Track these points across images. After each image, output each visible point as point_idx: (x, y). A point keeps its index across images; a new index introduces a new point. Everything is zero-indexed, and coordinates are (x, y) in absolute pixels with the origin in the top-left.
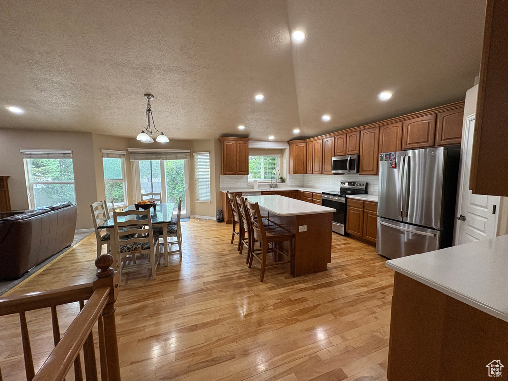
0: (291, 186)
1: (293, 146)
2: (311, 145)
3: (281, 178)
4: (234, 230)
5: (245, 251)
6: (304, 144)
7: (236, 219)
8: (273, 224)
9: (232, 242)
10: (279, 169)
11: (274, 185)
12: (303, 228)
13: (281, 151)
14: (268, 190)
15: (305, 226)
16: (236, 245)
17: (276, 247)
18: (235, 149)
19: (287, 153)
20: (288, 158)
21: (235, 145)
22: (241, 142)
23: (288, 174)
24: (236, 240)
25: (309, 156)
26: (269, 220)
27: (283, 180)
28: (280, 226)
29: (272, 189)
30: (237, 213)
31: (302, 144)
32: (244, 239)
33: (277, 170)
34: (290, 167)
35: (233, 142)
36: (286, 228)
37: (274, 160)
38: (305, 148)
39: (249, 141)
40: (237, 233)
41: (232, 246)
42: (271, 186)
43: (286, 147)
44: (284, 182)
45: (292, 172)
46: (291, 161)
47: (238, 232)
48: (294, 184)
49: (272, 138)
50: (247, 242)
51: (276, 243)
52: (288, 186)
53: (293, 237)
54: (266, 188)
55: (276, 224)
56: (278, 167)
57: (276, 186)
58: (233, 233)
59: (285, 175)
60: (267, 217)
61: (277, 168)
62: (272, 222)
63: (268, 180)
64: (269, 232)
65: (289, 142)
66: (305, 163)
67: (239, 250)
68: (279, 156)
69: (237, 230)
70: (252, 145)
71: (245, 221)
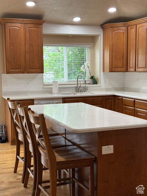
0: (107, 90)
1: (109, 31)
2: (133, 30)
3: (92, 78)
4: (18, 154)
5: (31, 183)
6: (124, 28)
7: (21, 138)
8: (70, 144)
9: (15, 171)
10: (89, 65)
11: (81, 89)
12: (108, 150)
13: (92, 39)
14: (72, 95)
15: (112, 147)
16: (20, 174)
17: (74, 176)
18: (22, 36)
19: (100, 42)
20: (102, 49)
21: (22, 31)
22: (31, 26)
23: (102, 72)
24: (21, 169)
25: (132, 46)
26: (65, 138)
27: (94, 81)
28: (79, 146)
29: (79, 95)
30: (21, 129)
31: (121, 28)
32: (30, 166)
33: (86, 67)
34: (105, 61)
35: (19, 25)
36: (87, 149)
37: (82, 52)
38: (125, 34)
39: (44, 25)
40: (22, 158)
41: (15, 177)
42: (78, 89)
43: (98, 32)
44: (97, 83)
45: (107, 69)
46: (105, 54)
47: (23, 156)
48: (110, 87)
49: (77, 19)
50: (33, 171)
51: (73, 171)
52: (102, 90)
53: (95, 161)
54: (71, 92)
55: (74, 144)
56: (87, 63)
57: (85, 89)
58: (17, 158)
59: (99, 73)
60: (63, 134)
61: (85, 64)
62: (69, 141)
63: (73, 81)
64: (62, 156)
65: (103, 26)
66: (125, 56)
67: (23, 183)
68: (89, 46)
69: (22, 154)
70: (48, 30)
71: (30, 141)
